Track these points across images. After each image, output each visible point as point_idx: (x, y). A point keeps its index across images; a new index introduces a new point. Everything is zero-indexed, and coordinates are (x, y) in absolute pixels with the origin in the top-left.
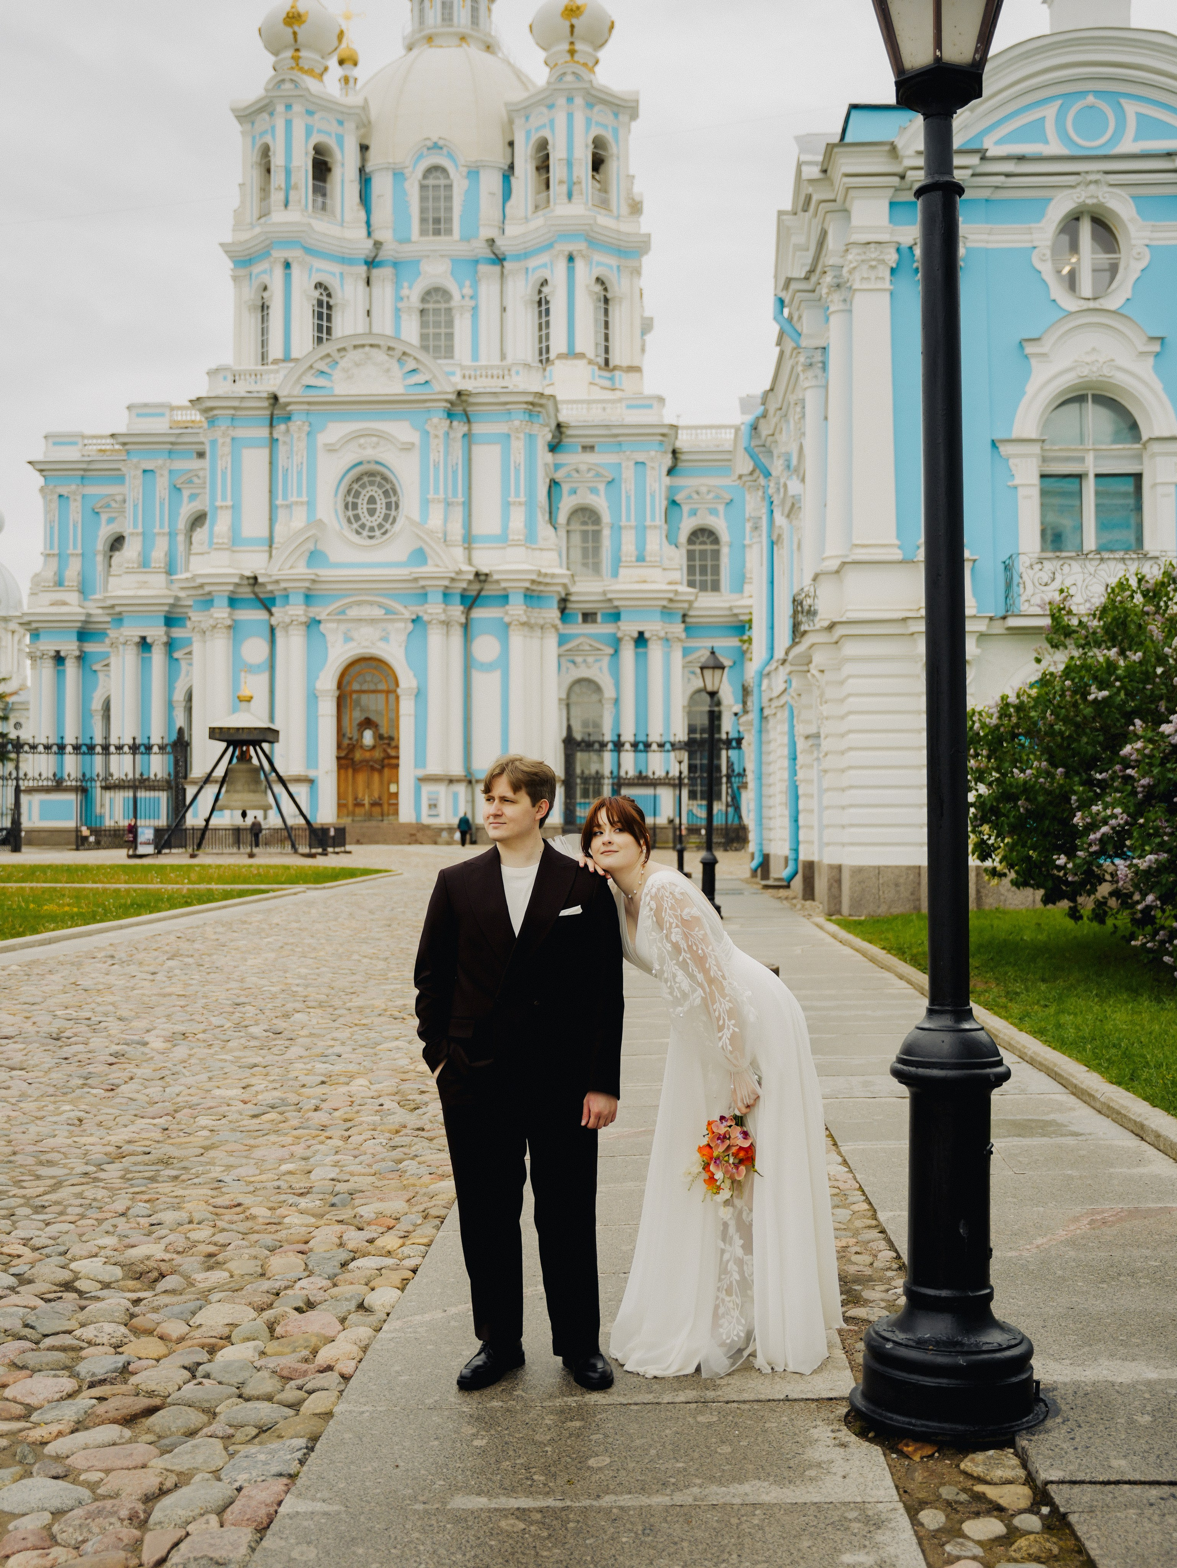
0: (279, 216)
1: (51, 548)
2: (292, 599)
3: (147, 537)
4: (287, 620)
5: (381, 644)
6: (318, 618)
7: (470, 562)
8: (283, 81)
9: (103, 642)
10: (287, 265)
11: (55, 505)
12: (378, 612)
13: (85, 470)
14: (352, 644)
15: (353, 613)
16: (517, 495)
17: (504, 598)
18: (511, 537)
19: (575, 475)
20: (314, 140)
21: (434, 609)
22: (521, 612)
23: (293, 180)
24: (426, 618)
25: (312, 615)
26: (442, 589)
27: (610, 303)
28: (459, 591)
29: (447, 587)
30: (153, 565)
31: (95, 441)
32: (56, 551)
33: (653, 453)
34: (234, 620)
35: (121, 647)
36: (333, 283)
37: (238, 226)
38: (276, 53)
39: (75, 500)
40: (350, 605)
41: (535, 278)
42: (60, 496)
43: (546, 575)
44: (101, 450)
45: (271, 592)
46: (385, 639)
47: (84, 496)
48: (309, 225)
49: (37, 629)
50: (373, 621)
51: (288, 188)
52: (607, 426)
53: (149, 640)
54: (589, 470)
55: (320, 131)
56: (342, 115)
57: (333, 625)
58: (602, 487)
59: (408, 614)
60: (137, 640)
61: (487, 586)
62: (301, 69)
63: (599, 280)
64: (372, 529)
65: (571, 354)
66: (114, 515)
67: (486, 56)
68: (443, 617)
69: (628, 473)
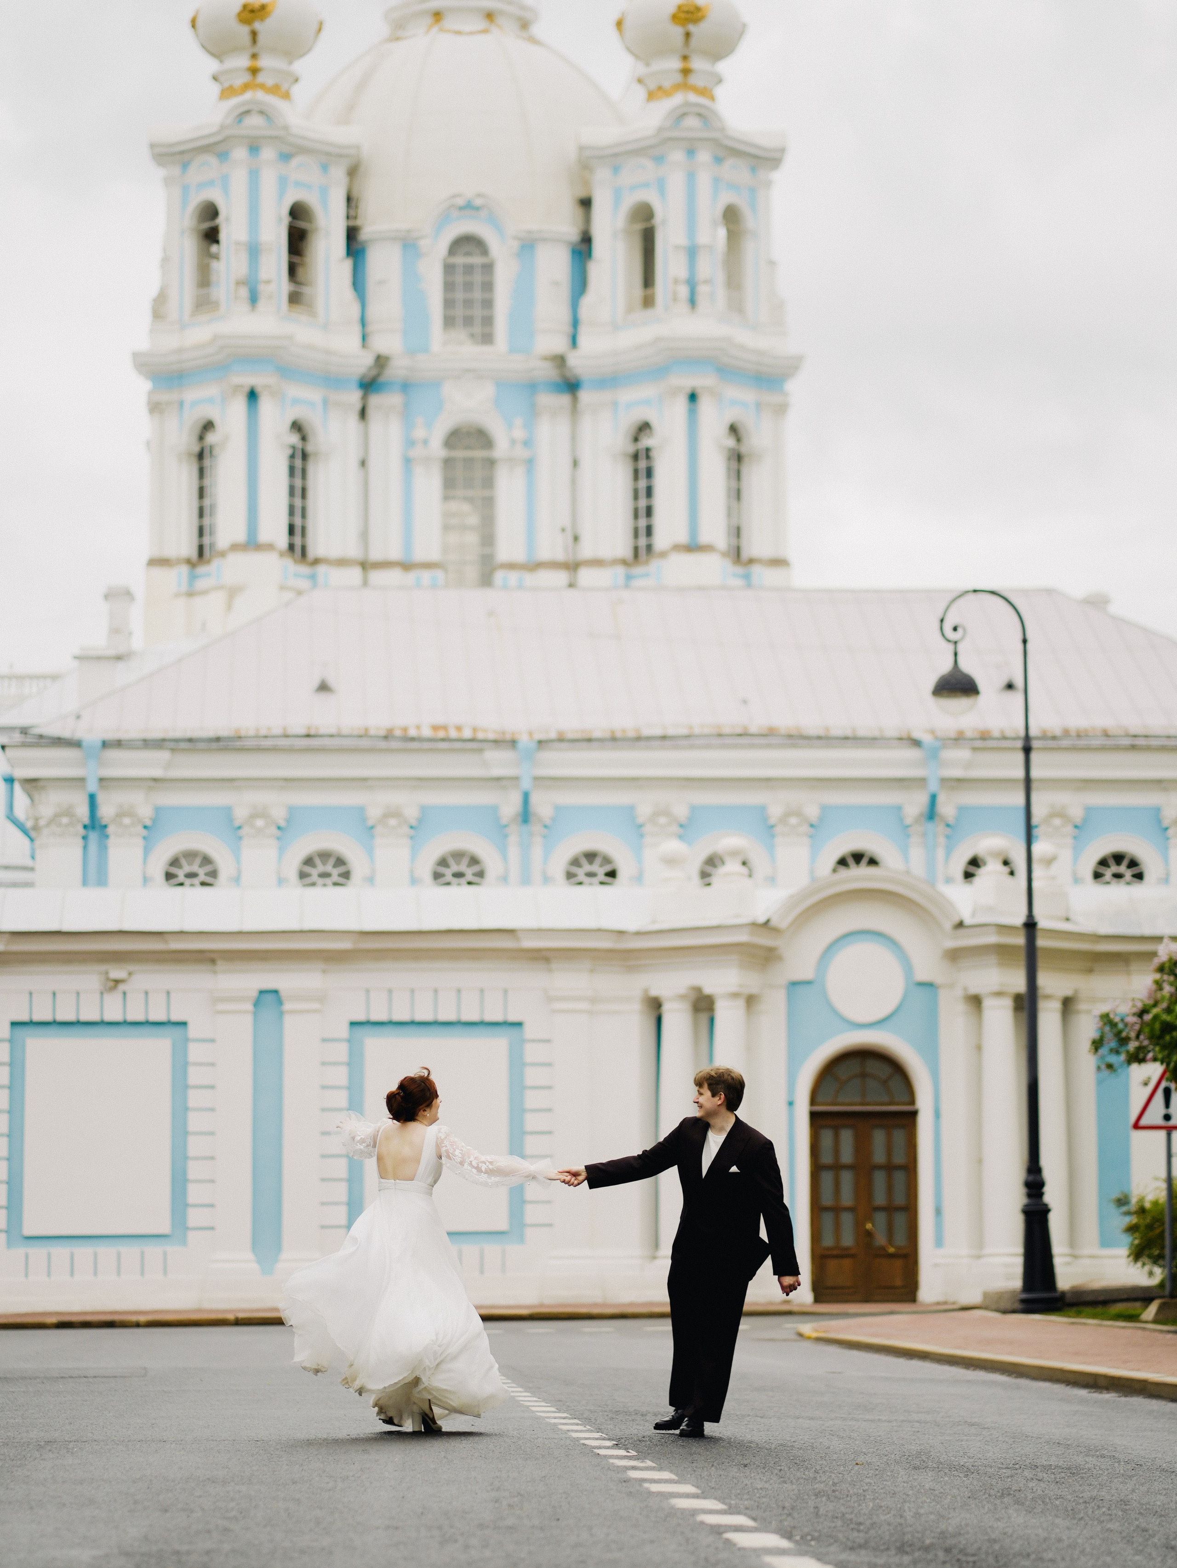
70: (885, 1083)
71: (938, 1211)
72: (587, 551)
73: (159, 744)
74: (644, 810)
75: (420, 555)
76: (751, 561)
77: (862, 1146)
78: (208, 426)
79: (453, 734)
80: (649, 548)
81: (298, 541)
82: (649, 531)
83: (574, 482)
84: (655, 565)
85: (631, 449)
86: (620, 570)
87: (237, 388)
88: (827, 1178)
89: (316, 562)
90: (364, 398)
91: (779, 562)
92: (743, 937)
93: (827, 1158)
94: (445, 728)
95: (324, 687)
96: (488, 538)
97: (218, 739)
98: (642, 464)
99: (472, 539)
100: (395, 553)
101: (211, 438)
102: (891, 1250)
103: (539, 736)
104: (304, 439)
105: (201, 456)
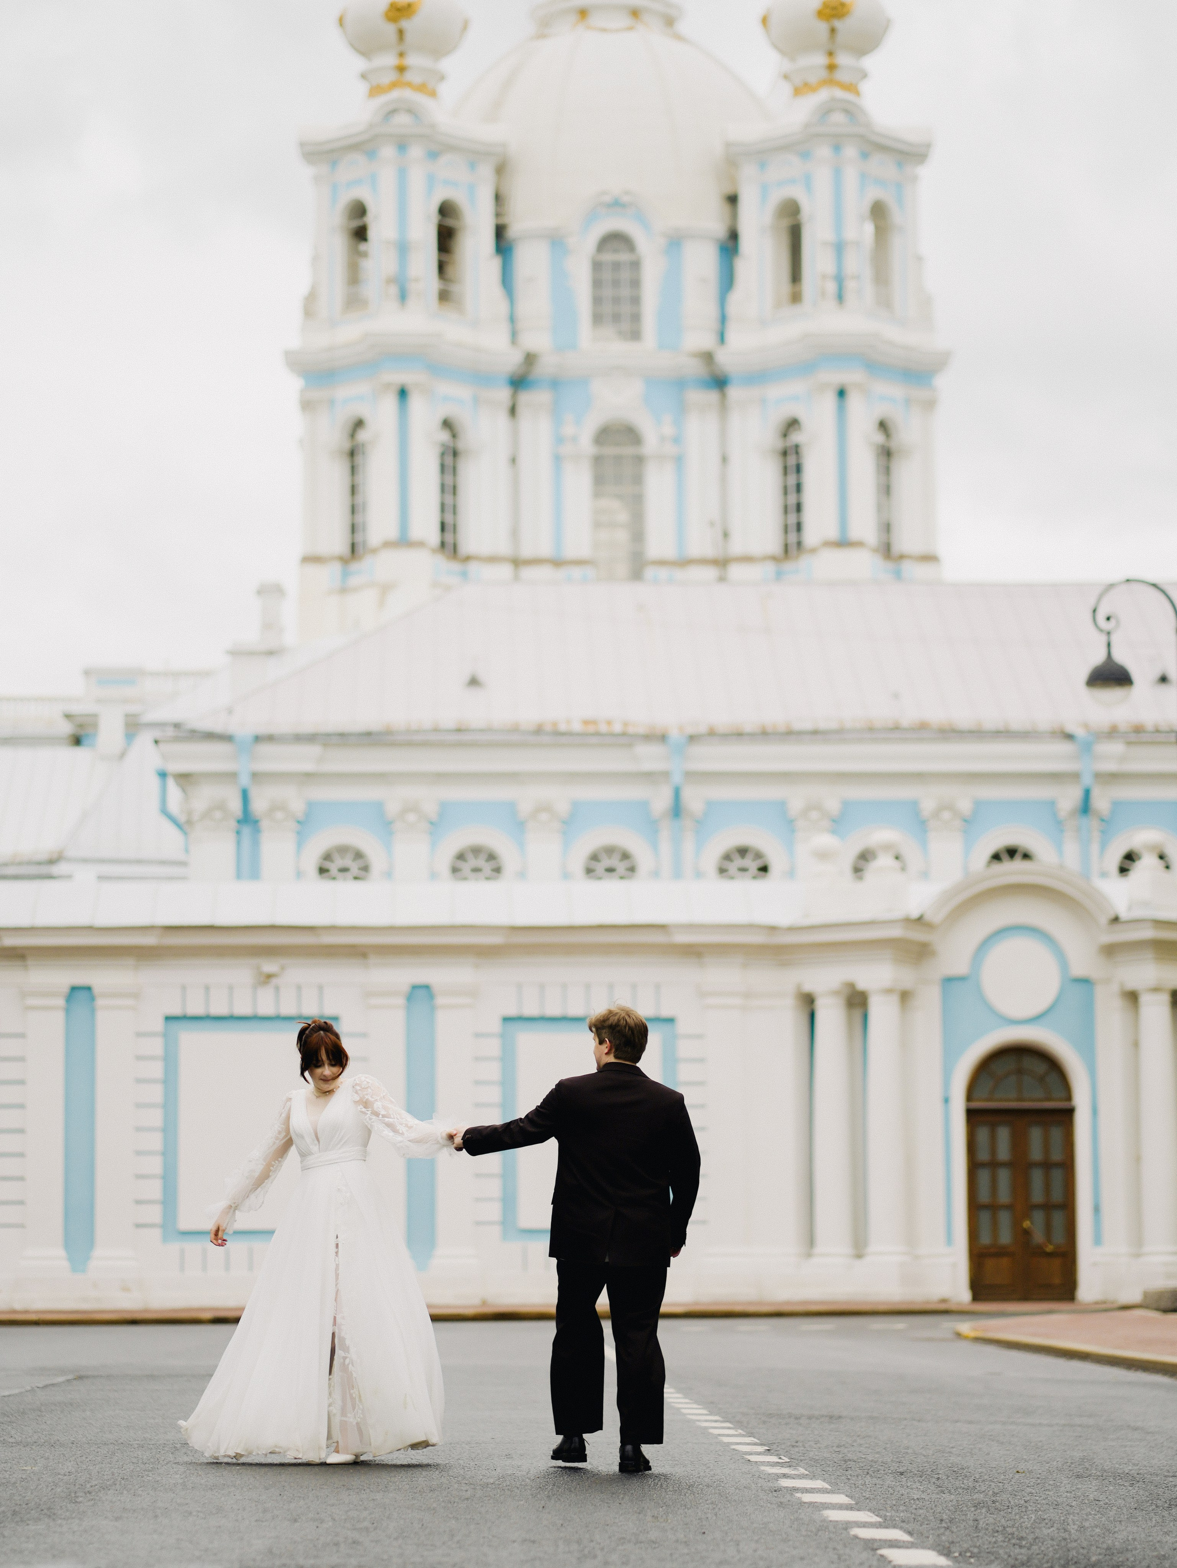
70: (1042, 1079)
71: (1097, 1209)
72: (737, 547)
73: (311, 738)
74: (796, 805)
75: (571, 551)
76: (902, 557)
77: (1019, 1144)
78: (359, 424)
79: (603, 728)
80: (799, 544)
81: (449, 538)
82: (799, 527)
83: (723, 480)
84: (804, 562)
85: (780, 444)
86: (770, 568)
87: (388, 386)
88: (984, 1176)
89: (468, 559)
90: (514, 395)
91: (929, 558)
92: (896, 932)
93: (983, 1156)
94: (594, 722)
95: (474, 682)
96: (638, 535)
97: (369, 734)
98: (792, 460)
99: (622, 536)
100: (545, 549)
101: (363, 436)
102: (1050, 1248)
103: (690, 730)
104: (454, 436)
105: (352, 454)
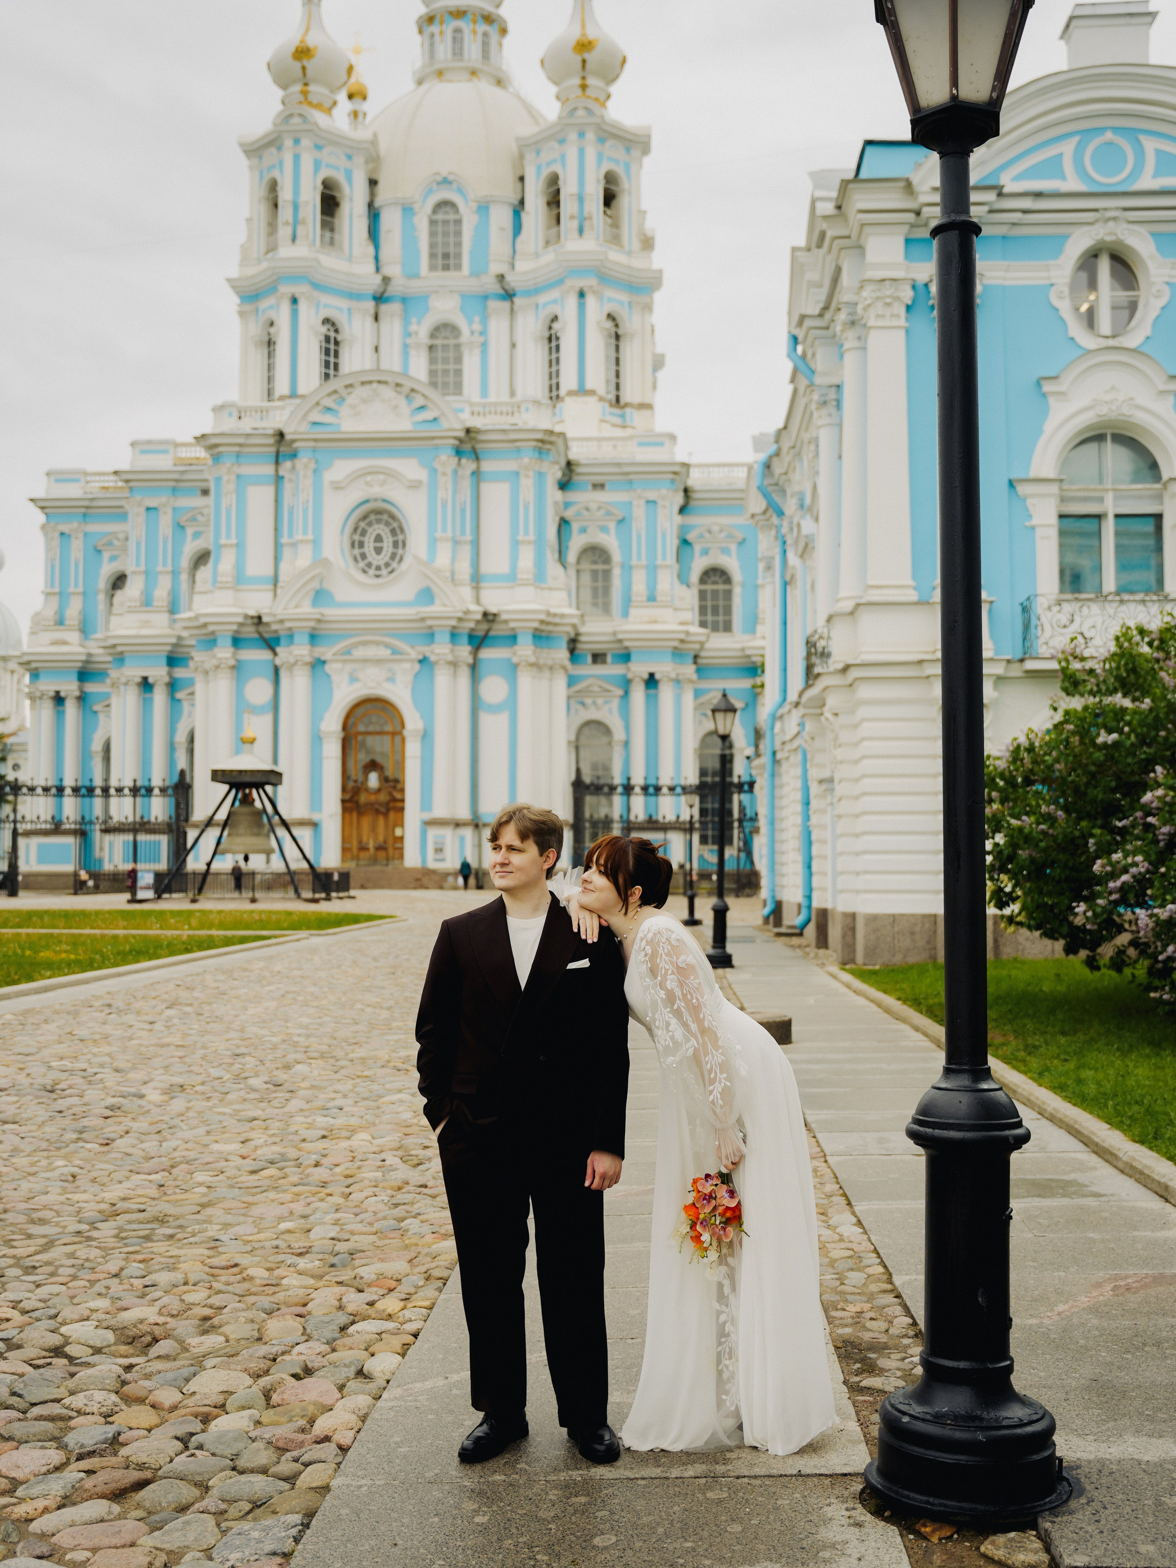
0: (286, 251)
1: (52, 586)
2: (297, 639)
3: (149, 575)
4: (292, 660)
5: (388, 686)
6: (323, 658)
7: (478, 601)
8: (291, 115)
9: (103, 682)
10: (294, 301)
11: (56, 542)
12: (384, 653)
13: (87, 507)
14: (357, 685)
15: (359, 653)
16: (526, 533)
17: (512, 639)
18: (520, 576)
19: (586, 513)
20: (323, 174)
21: (441, 649)
22: (529, 652)
23: (301, 215)
24: (433, 658)
25: (316, 655)
26: (448, 629)
27: (622, 339)
28: (466, 631)
29: (454, 627)
30: (155, 604)
31: (97, 478)
32: (57, 589)
33: (664, 492)
34: (238, 661)
35: (122, 688)
36: (341, 318)
37: (244, 261)
38: (284, 87)
39: (77, 538)
40: (356, 645)
41: (545, 314)
42: (62, 534)
43: (555, 615)
44: (103, 488)
45: (276, 631)
46: (391, 679)
47: (86, 534)
48: (317, 261)
49: (36, 669)
50: (379, 662)
51: (296, 222)
52: (618, 465)
53: (151, 680)
54: (599, 508)
55: (328, 166)
56: (350, 149)
57: (338, 666)
58: (612, 526)
59: (414, 655)
60: (139, 680)
61: (496, 626)
62: (310, 104)
63: (610, 317)
64: (378, 568)
65: (582, 391)
66: (116, 553)
67: (497, 91)
68: (450, 658)
69: (639, 511)
